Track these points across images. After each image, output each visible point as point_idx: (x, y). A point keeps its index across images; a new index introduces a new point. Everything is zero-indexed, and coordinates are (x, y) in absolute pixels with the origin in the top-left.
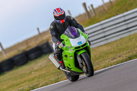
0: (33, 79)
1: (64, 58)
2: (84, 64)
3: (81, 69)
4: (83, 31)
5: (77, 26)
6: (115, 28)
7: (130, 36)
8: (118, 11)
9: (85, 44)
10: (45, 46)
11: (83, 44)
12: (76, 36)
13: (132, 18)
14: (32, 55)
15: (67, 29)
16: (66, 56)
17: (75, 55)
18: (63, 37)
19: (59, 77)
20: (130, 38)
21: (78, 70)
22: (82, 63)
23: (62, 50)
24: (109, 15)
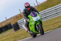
1: (30, 26)
2: (39, 29)
3: (38, 31)
4: (39, 14)
5: (36, 11)
9: (40, 20)
11: (39, 19)
12: (36, 16)
15: (31, 13)
16: (31, 25)
17: (35, 25)
18: (29, 16)
19: (16, 39)
21: (36, 32)
22: (38, 29)
23: (29, 23)
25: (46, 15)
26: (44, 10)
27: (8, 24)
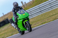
0: (2, 35)
6: (35, 11)
7: (42, 14)
8: (36, 4)
10: (6, 21)
13: (43, 7)
14: (1, 25)
19: (13, 33)
20: (42, 15)
24: (33, 6)
25: (40, 9)
26: (38, 5)
27: (6, 19)
